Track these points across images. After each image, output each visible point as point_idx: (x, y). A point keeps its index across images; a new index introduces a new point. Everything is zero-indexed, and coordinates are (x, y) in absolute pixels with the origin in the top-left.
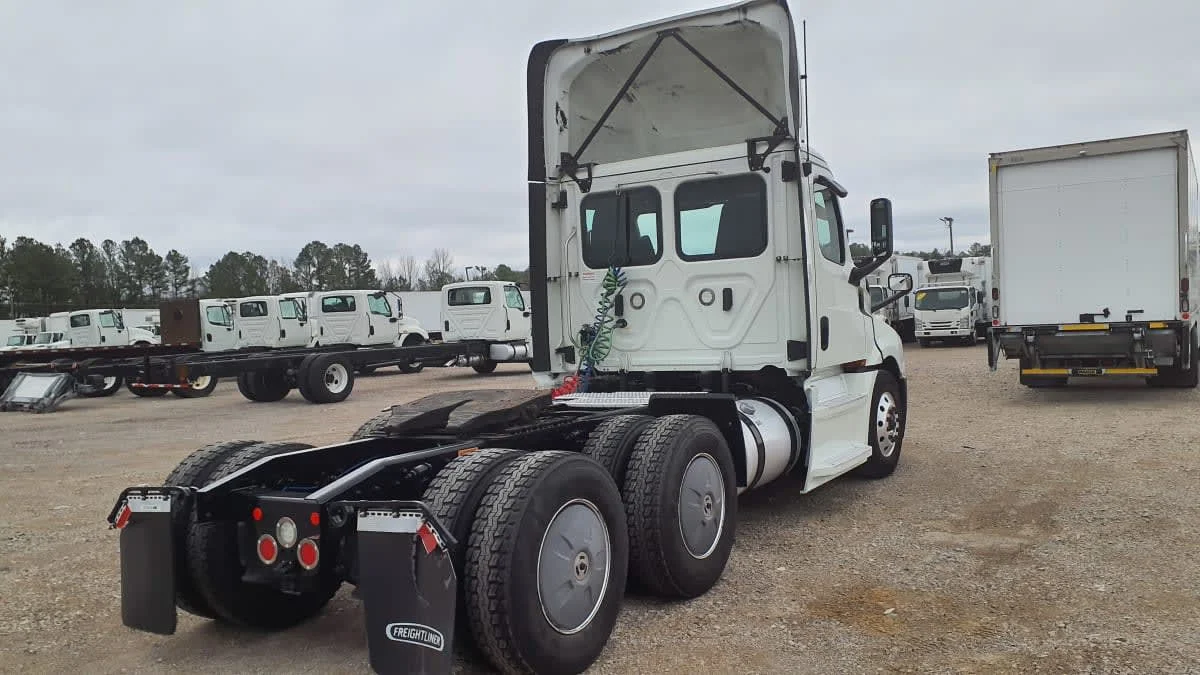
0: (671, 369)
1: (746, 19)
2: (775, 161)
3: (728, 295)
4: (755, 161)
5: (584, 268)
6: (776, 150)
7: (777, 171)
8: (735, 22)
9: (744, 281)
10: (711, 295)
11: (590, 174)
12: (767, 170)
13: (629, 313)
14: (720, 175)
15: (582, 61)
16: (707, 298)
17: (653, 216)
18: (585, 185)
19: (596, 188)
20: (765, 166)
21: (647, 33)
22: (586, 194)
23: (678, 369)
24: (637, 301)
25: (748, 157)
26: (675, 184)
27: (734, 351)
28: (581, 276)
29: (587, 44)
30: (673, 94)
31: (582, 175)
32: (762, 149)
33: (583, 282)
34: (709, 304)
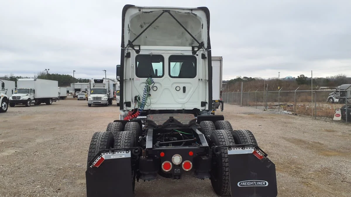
0: (165, 109)
1: (192, 13)
2: (200, 53)
3: (184, 88)
4: (194, 52)
5: (135, 77)
6: (200, 50)
7: (200, 56)
8: (188, 13)
9: (189, 85)
10: (179, 88)
11: (140, 48)
12: (197, 55)
13: (152, 92)
14: (183, 55)
15: (138, 13)
16: (178, 89)
17: (161, 63)
18: (138, 52)
19: (141, 53)
20: (197, 54)
21: (160, 9)
22: (137, 54)
23: (168, 109)
24: (155, 89)
25: (192, 51)
26: (169, 55)
27: (185, 104)
28: (135, 79)
29: (140, 8)
30: (155, 28)
31: (137, 48)
32: (196, 49)
33: (135, 82)
34: (178, 91)
